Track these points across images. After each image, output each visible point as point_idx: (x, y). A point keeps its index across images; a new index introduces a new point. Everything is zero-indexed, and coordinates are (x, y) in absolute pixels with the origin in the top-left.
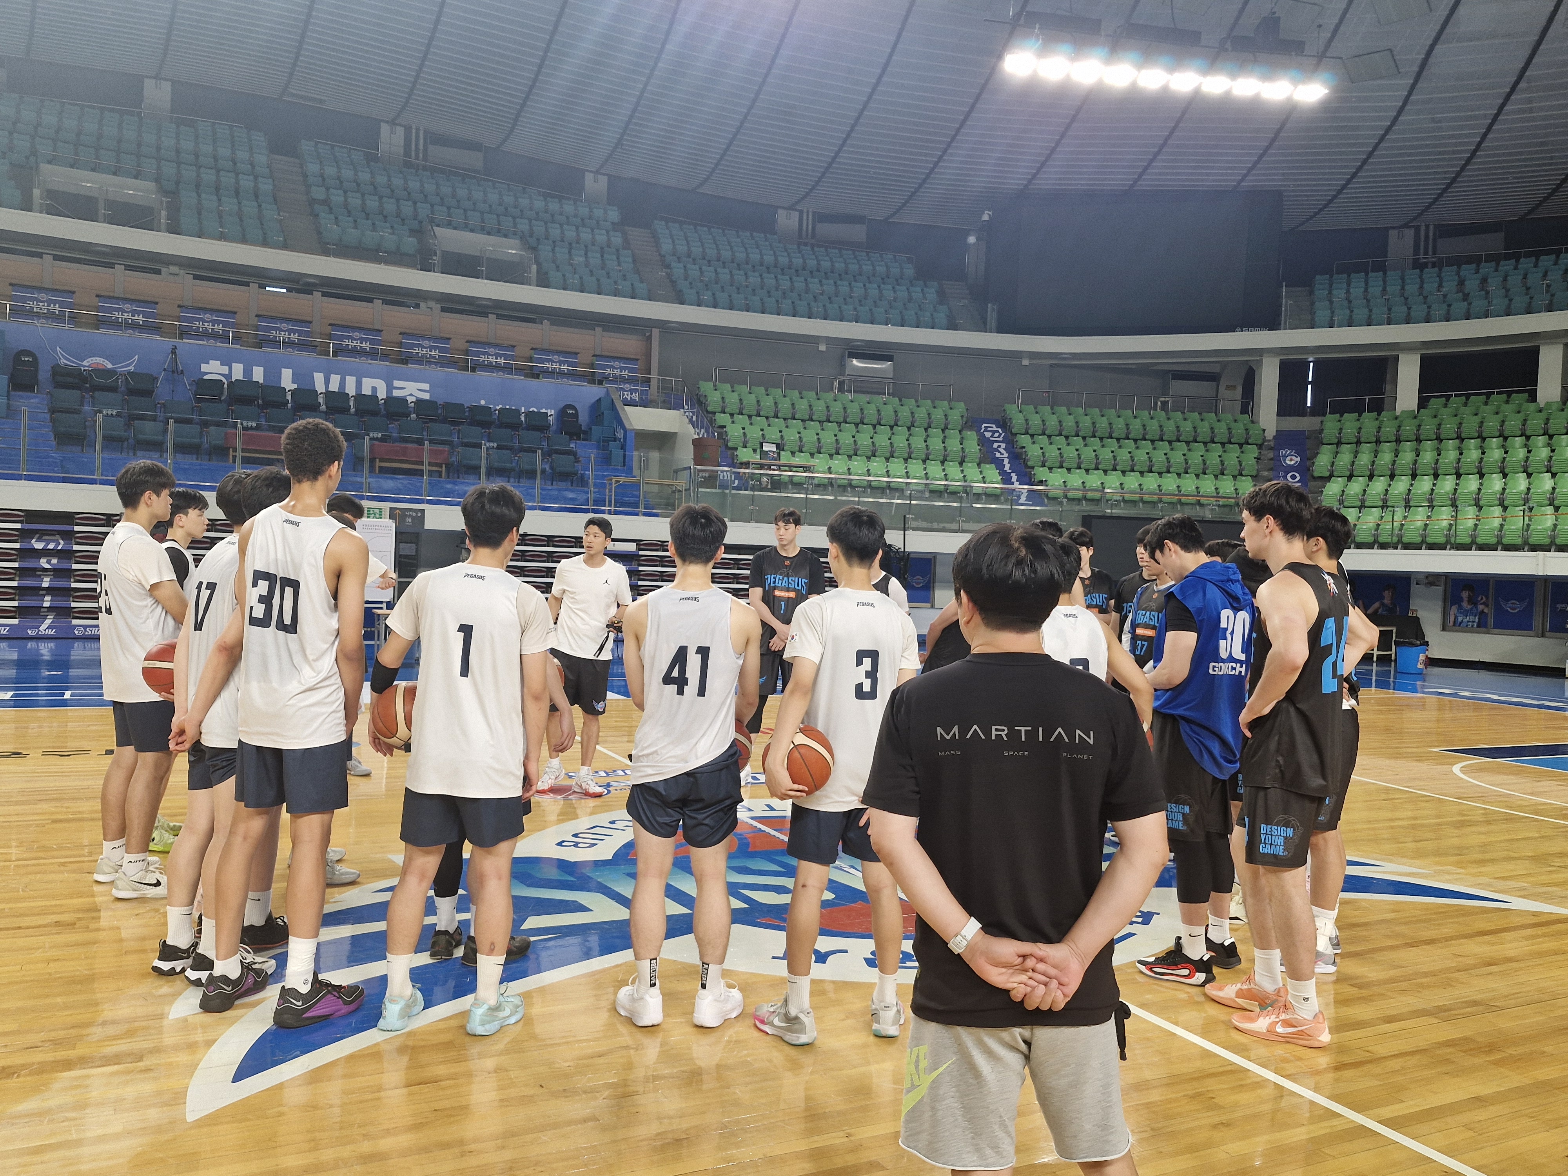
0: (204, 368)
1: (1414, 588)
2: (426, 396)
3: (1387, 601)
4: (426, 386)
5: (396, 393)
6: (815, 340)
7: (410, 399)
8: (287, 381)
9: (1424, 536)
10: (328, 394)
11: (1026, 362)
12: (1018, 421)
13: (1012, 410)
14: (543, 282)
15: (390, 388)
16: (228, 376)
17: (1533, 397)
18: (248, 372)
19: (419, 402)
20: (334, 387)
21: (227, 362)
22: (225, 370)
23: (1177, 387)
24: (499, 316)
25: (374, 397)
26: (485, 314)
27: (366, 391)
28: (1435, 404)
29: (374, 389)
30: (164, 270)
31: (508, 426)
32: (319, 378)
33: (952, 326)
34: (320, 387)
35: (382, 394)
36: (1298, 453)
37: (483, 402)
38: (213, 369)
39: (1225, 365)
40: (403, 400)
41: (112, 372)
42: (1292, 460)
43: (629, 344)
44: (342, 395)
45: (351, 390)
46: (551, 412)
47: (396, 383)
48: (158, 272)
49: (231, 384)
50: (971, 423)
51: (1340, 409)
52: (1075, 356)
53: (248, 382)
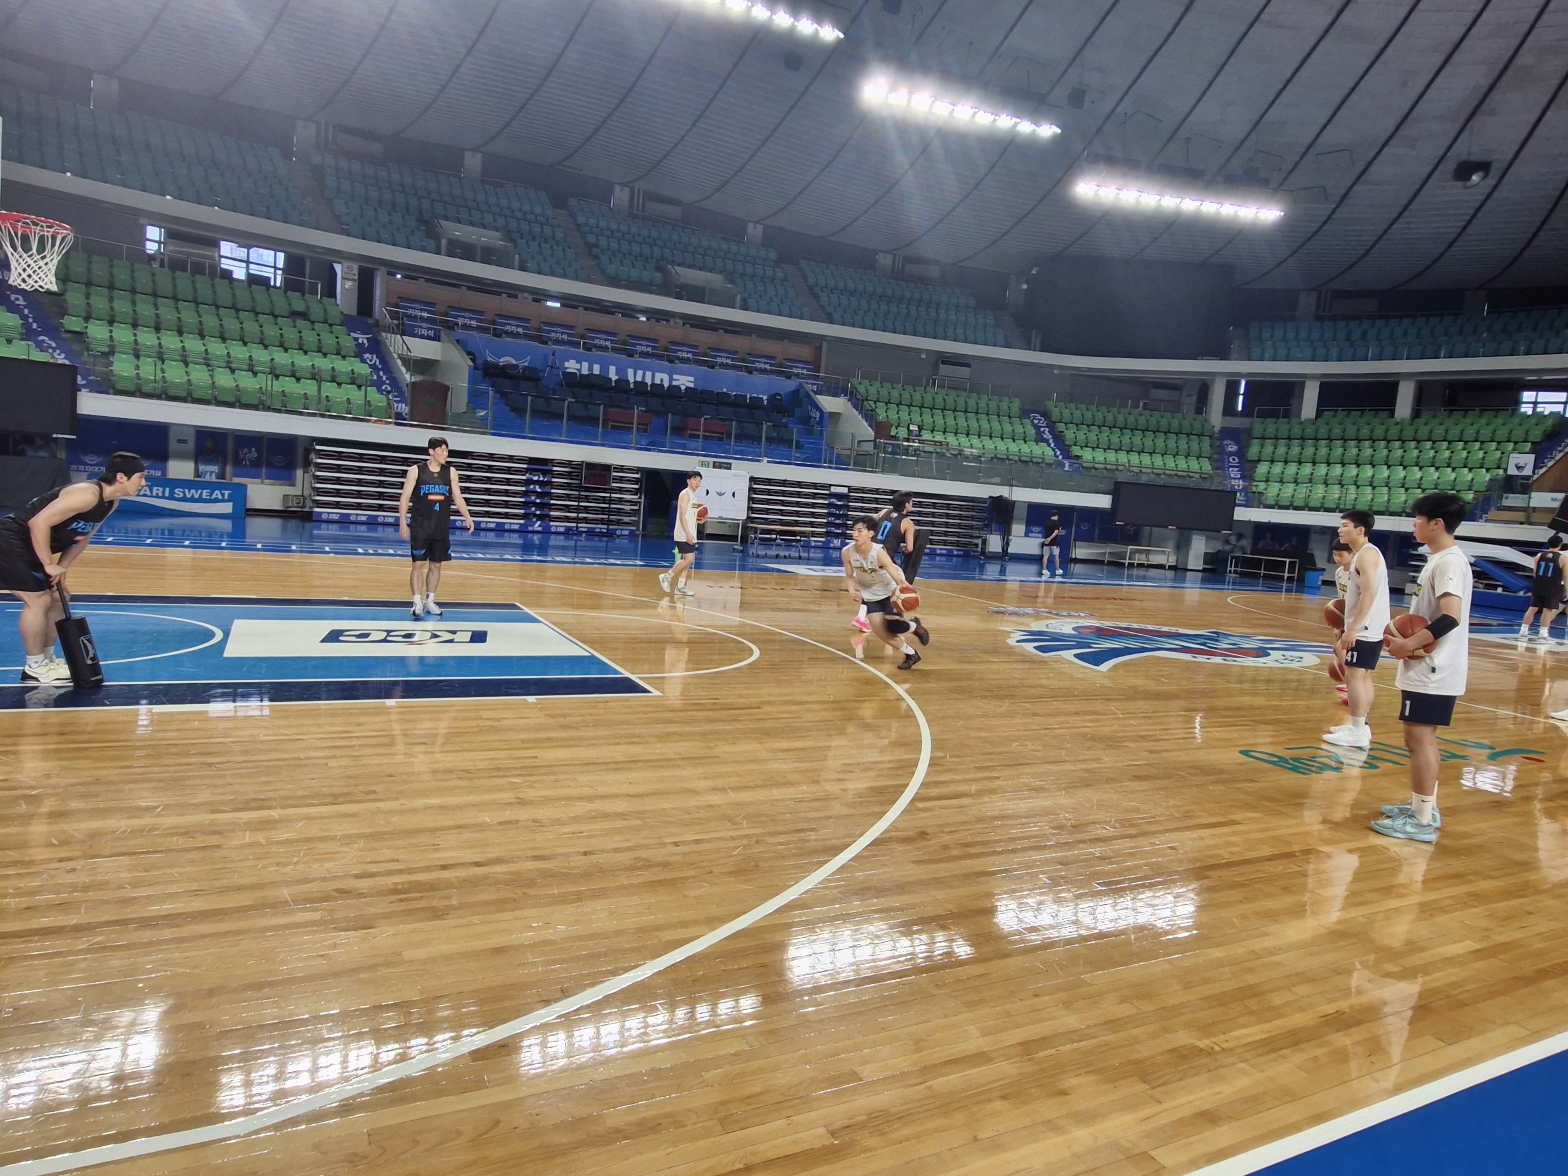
0: (567, 364)
1: (1313, 536)
2: (692, 385)
3: (1294, 543)
4: (692, 379)
6: (919, 351)
7: (683, 388)
8: (613, 375)
9: (1322, 503)
10: (635, 382)
11: (1056, 372)
12: (1055, 413)
13: (1050, 405)
14: (745, 307)
15: (671, 380)
16: (580, 370)
17: (1392, 415)
18: (590, 368)
19: (687, 388)
20: (639, 378)
21: (579, 362)
22: (578, 366)
23: (1156, 393)
24: (726, 331)
25: (662, 385)
26: (715, 329)
27: (657, 381)
28: (1327, 415)
29: (662, 380)
31: (741, 406)
32: (630, 372)
33: (1008, 345)
34: (631, 380)
35: (666, 385)
36: (1237, 443)
37: (725, 390)
38: (571, 366)
39: (1186, 380)
40: (678, 387)
41: (516, 366)
42: (1232, 448)
43: (804, 351)
44: (643, 383)
45: (648, 380)
46: (765, 398)
47: (675, 377)
49: (581, 375)
50: (1024, 413)
51: (1263, 415)
52: (1090, 369)
53: (591, 375)
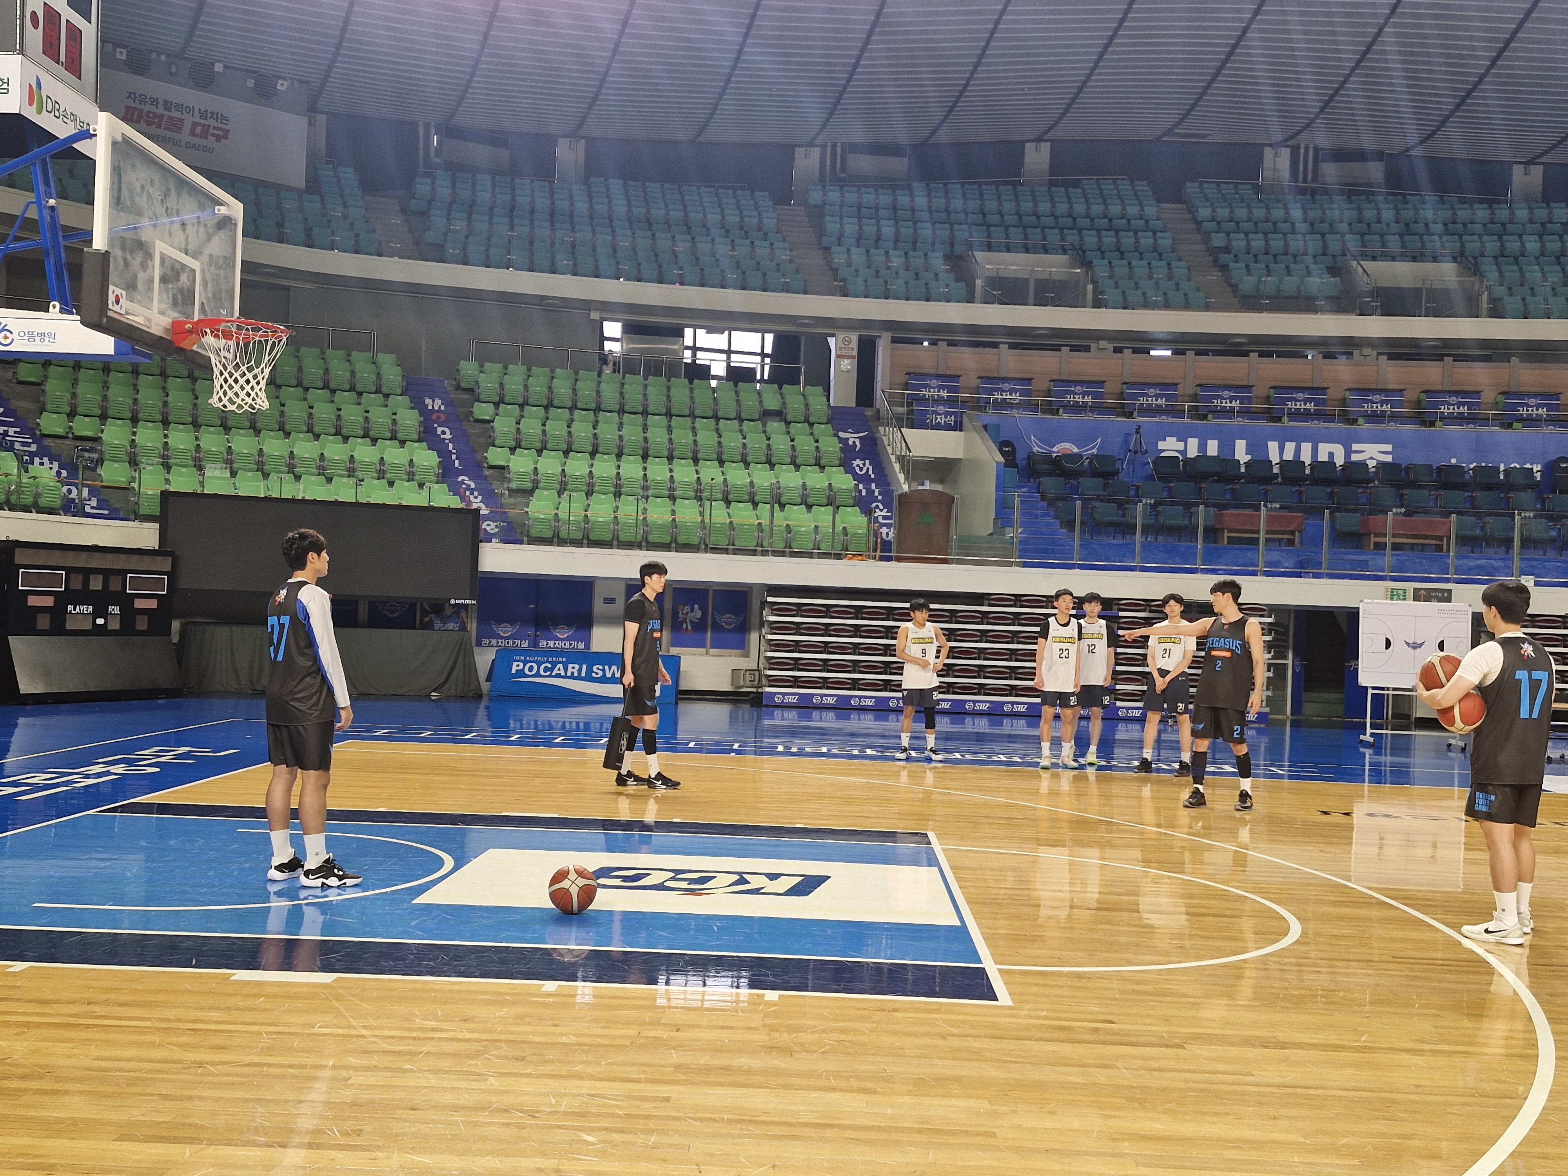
0: (1161, 445)
2: (1389, 458)
4: (1389, 448)
5: (1355, 457)
7: (1371, 464)
8: (1241, 453)
10: (1283, 464)
15: (1348, 452)
16: (1184, 452)
18: (1202, 447)
19: (1381, 465)
20: (1289, 456)
21: (1183, 439)
22: (1181, 446)
25: (1331, 463)
27: (1323, 457)
29: (1331, 455)
30: (1093, 346)
31: (1489, 487)
32: (1273, 447)
34: (1274, 458)
35: (1339, 461)
37: (1454, 461)
38: (1170, 446)
40: (1363, 465)
44: (1297, 463)
45: (1306, 457)
46: (1537, 468)
47: (1355, 447)
48: (1087, 349)
49: (1187, 461)
